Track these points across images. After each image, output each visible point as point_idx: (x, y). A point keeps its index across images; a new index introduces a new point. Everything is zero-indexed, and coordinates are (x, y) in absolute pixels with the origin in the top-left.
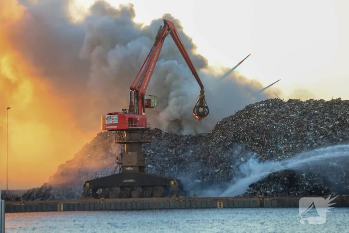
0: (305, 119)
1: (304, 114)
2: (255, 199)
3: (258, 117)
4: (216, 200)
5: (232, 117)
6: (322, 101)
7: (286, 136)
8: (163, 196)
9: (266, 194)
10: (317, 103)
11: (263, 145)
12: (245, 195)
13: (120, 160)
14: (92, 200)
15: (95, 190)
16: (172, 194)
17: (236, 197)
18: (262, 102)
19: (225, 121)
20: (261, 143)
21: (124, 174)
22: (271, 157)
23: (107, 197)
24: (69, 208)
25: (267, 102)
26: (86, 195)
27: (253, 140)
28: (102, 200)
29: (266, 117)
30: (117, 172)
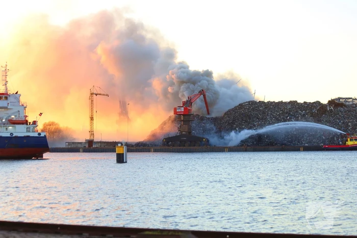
0: (266, 110)
1: (266, 108)
2: (243, 147)
3: (245, 109)
4: (225, 148)
5: (232, 109)
6: (274, 102)
7: (257, 118)
8: (199, 146)
9: (248, 145)
10: (272, 103)
11: (247, 122)
12: (238, 146)
13: (179, 129)
14: (167, 147)
15: (168, 143)
16: (204, 145)
17: (234, 147)
18: (247, 102)
19: (229, 111)
20: (246, 121)
21: (181, 135)
22: (250, 128)
23: (174, 146)
24: (156, 151)
25: (249, 102)
26: (164, 145)
27: (243, 120)
28: (171, 148)
29: (249, 109)
30: (178, 135)
